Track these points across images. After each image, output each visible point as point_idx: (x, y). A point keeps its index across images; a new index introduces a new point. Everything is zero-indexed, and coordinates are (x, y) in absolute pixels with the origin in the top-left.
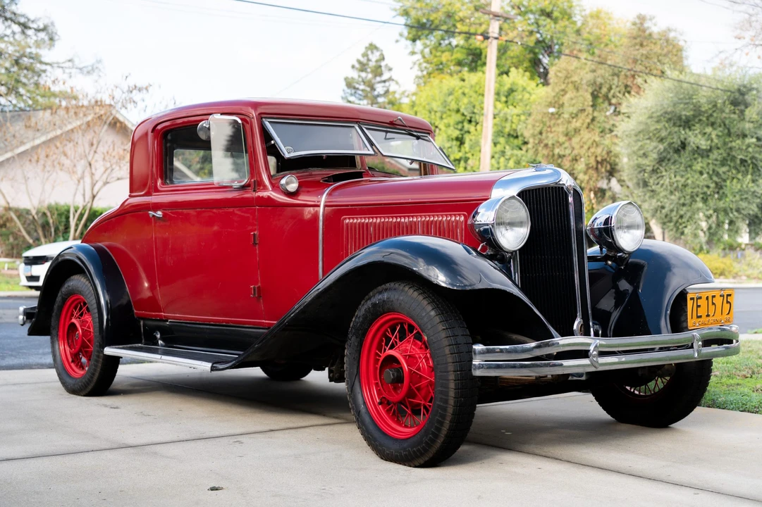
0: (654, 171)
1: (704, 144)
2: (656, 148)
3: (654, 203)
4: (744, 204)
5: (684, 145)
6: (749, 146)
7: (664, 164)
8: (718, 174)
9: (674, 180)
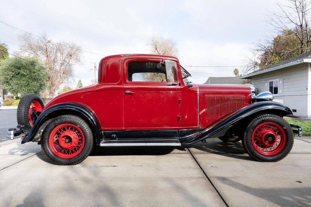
0: (11, 79)
1: (25, 73)
2: (12, 73)
3: (10, 87)
4: (34, 89)
5: (19, 73)
6: (36, 75)
7: (13, 78)
8: (28, 81)
9: (17, 82)
